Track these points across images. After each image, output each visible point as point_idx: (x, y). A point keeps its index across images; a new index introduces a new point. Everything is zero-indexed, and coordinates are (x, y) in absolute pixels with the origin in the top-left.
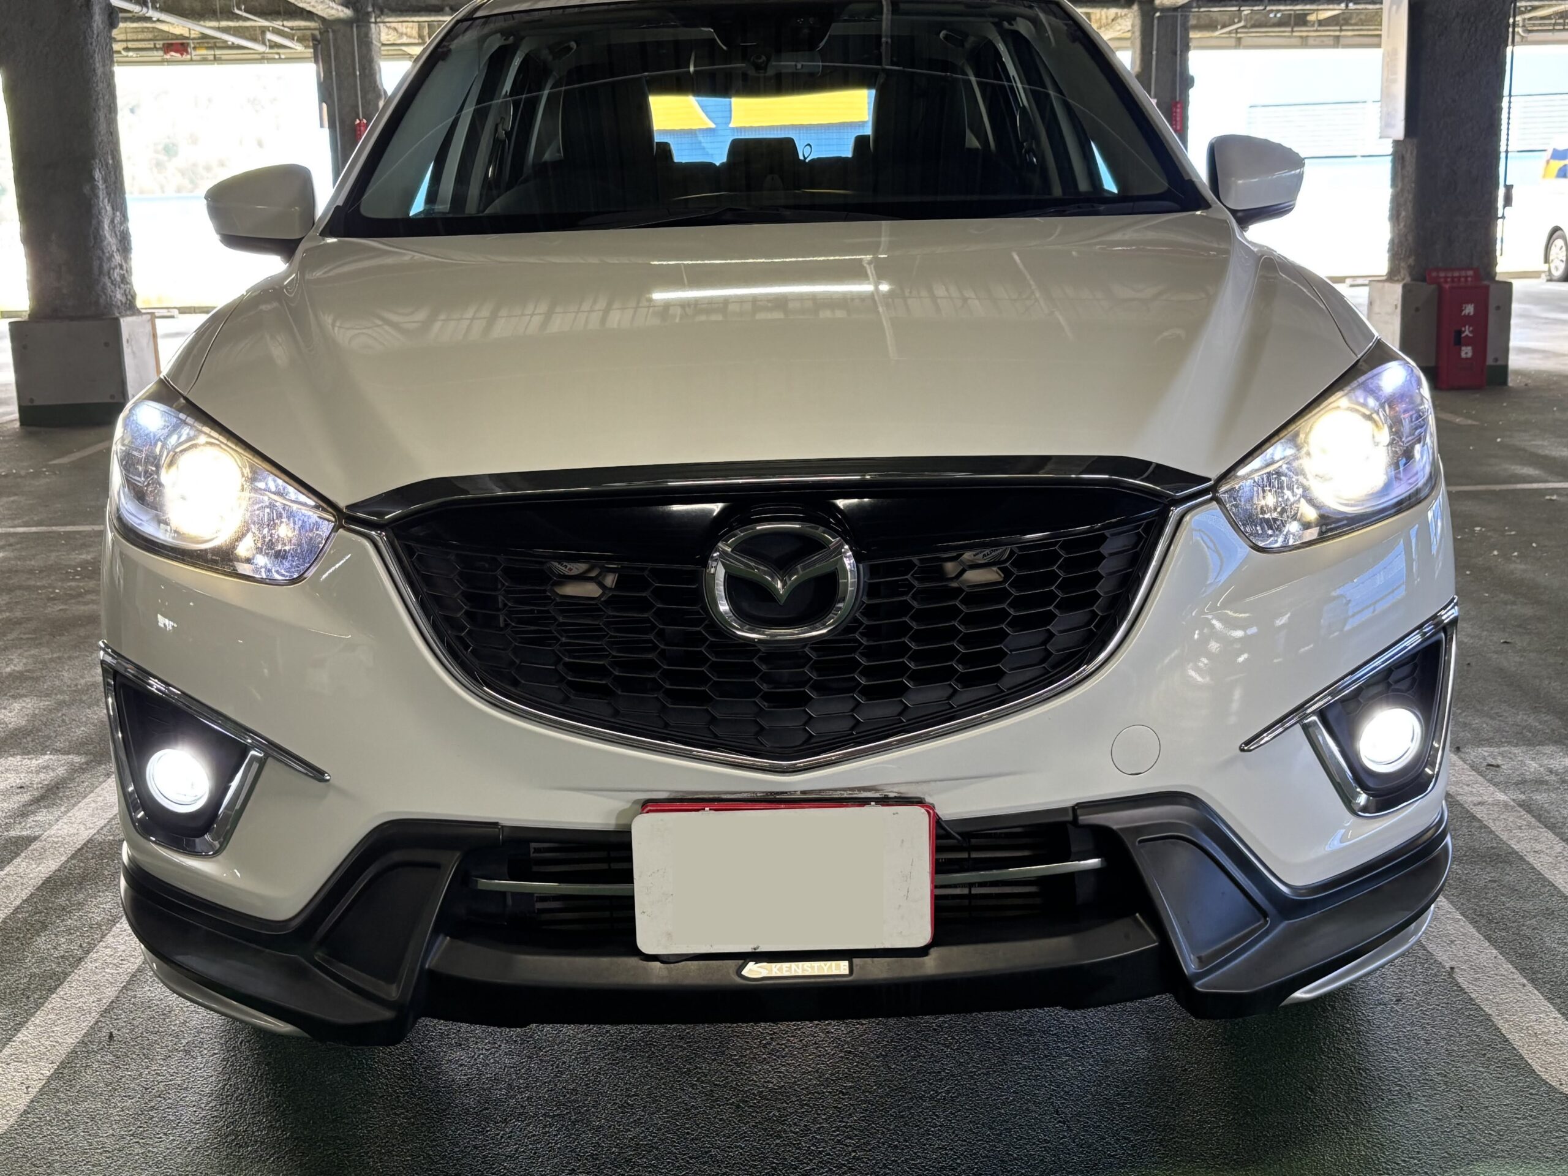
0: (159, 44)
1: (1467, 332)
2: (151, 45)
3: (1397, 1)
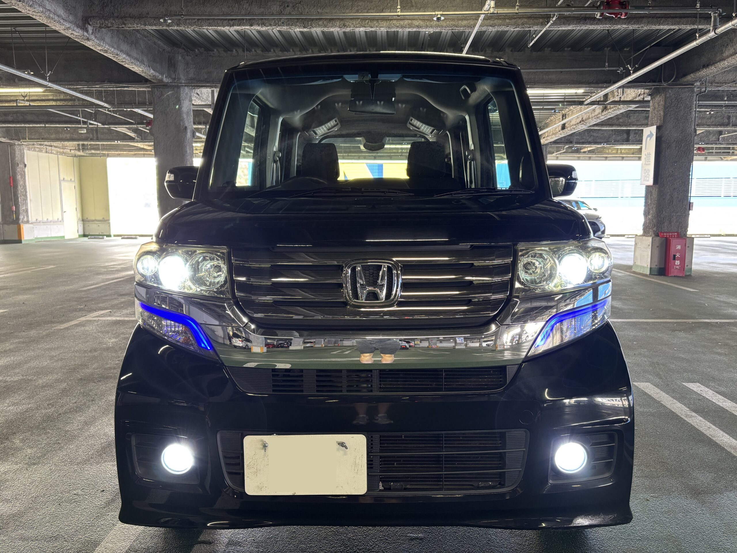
1: (678, 255)
3: (651, 135)
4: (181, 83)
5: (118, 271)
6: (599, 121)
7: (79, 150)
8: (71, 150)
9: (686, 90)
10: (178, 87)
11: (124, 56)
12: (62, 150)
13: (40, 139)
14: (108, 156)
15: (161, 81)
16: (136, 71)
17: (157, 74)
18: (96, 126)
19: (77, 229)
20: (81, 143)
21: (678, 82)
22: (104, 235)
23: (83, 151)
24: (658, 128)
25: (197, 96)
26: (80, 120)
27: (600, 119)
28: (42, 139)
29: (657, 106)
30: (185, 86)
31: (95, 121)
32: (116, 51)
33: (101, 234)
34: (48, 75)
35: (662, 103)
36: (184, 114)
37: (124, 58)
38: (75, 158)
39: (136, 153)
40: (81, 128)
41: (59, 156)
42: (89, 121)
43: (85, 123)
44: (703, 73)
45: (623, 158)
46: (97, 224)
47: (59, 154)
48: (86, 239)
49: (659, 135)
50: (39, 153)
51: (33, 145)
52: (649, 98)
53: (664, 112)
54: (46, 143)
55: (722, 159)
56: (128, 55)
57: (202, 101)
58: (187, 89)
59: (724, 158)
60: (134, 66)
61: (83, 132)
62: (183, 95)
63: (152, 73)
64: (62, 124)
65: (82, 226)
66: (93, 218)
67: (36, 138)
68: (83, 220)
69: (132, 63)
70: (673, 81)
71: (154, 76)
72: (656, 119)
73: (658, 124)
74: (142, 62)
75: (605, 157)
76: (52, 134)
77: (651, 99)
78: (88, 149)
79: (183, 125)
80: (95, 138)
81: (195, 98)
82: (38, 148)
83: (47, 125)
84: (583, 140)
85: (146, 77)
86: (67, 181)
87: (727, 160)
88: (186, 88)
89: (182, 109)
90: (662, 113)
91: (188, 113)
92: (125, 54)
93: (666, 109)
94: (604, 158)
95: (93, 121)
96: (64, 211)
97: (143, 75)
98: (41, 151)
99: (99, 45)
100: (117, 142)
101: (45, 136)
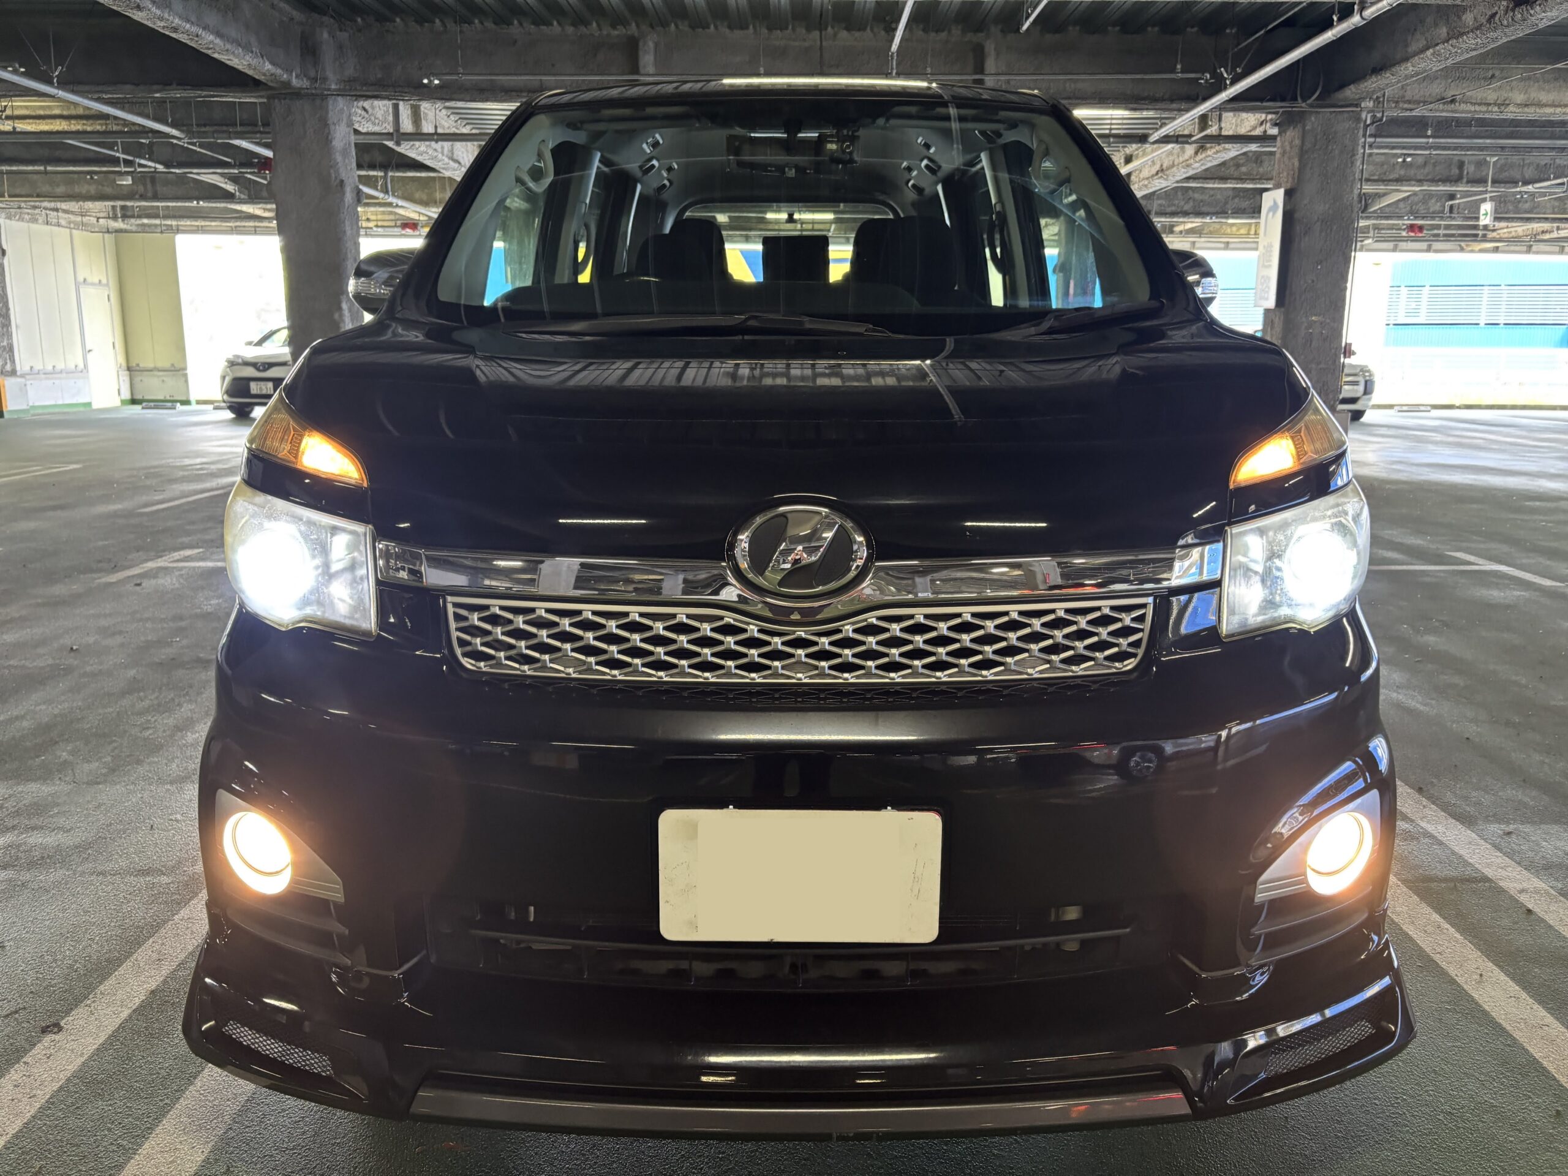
0: (399, 223)
2: (393, 224)
3: (1273, 208)
4: (329, 90)
5: (214, 475)
6: (1191, 173)
7: (115, 218)
8: (98, 218)
9: (1346, 115)
10: (324, 98)
11: (212, 37)
12: (79, 219)
13: (32, 196)
14: (178, 231)
15: (287, 84)
16: (236, 66)
17: (279, 71)
18: (153, 170)
19: (117, 387)
20: (119, 203)
21: (1328, 102)
22: (177, 401)
23: (123, 221)
24: (1289, 194)
25: (363, 113)
26: (119, 158)
27: (1193, 169)
28: (38, 196)
29: (1288, 148)
30: (338, 95)
31: (150, 159)
32: (194, 29)
33: (168, 398)
34: (57, 73)
35: (1297, 142)
36: (337, 154)
37: (212, 42)
38: (106, 235)
39: (238, 224)
40: (120, 173)
41: (74, 231)
42: (137, 160)
43: (128, 163)
44: (1372, 84)
46: (159, 377)
47: (72, 226)
48: (137, 409)
49: (1288, 207)
50: (31, 224)
51: (19, 208)
52: (1274, 131)
53: (1300, 161)
54: (46, 204)
55: (1462, 250)
56: (219, 34)
57: (374, 124)
58: (341, 102)
59: (1467, 245)
60: (231, 57)
61: (124, 183)
62: (332, 116)
63: (268, 70)
64: (80, 166)
65: (127, 379)
66: (151, 365)
67: (23, 193)
68: (129, 369)
69: (227, 50)
70: (1317, 99)
71: (272, 75)
72: (1285, 174)
73: (1289, 186)
74: (247, 48)
76: (58, 185)
77: (1280, 133)
78: (133, 216)
79: (336, 178)
80: (150, 194)
81: (359, 119)
82: (28, 214)
83: (49, 168)
84: (1173, 209)
85: (257, 77)
86: (93, 284)
87: (1472, 251)
88: (340, 99)
89: (334, 143)
90: (1297, 164)
91: (345, 152)
92: (212, 33)
93: (1302, 153)
95: (145, 158)
96: (88, 348)
97: (250, 72)
98: (34, 220)
99: (161, 19)
100: (198, 203)
101: (44, 189)
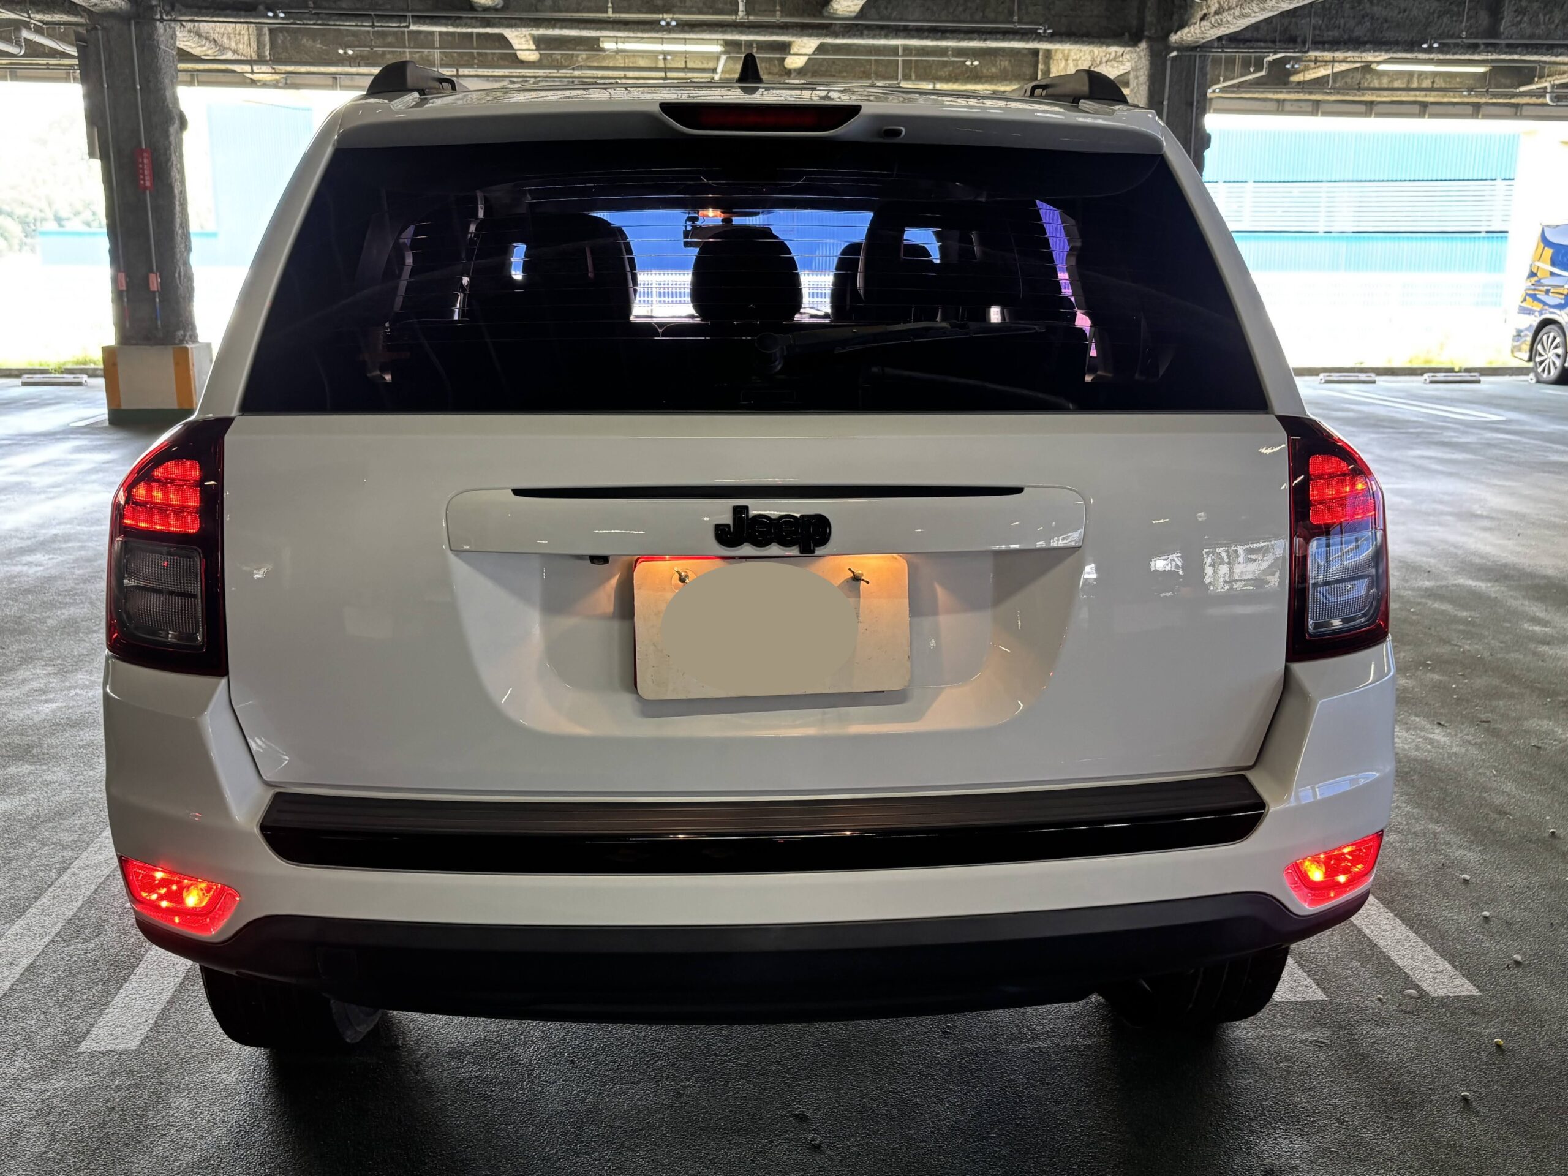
45: (1424, 106)
75: (1365, 103)
94: (1363, 108)
